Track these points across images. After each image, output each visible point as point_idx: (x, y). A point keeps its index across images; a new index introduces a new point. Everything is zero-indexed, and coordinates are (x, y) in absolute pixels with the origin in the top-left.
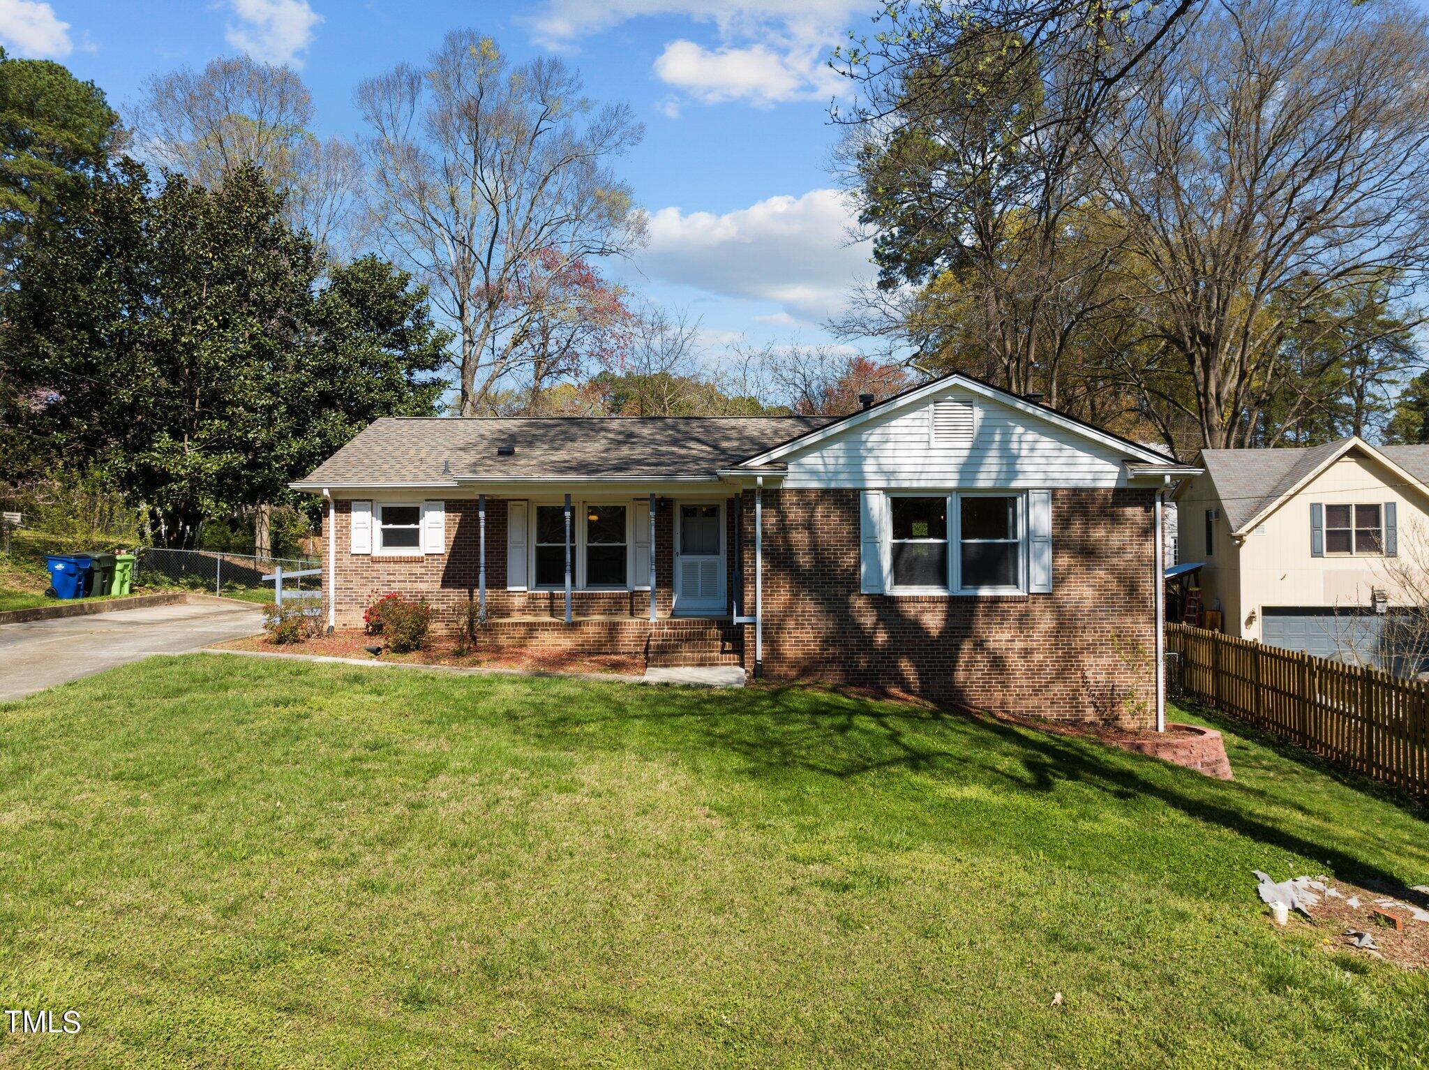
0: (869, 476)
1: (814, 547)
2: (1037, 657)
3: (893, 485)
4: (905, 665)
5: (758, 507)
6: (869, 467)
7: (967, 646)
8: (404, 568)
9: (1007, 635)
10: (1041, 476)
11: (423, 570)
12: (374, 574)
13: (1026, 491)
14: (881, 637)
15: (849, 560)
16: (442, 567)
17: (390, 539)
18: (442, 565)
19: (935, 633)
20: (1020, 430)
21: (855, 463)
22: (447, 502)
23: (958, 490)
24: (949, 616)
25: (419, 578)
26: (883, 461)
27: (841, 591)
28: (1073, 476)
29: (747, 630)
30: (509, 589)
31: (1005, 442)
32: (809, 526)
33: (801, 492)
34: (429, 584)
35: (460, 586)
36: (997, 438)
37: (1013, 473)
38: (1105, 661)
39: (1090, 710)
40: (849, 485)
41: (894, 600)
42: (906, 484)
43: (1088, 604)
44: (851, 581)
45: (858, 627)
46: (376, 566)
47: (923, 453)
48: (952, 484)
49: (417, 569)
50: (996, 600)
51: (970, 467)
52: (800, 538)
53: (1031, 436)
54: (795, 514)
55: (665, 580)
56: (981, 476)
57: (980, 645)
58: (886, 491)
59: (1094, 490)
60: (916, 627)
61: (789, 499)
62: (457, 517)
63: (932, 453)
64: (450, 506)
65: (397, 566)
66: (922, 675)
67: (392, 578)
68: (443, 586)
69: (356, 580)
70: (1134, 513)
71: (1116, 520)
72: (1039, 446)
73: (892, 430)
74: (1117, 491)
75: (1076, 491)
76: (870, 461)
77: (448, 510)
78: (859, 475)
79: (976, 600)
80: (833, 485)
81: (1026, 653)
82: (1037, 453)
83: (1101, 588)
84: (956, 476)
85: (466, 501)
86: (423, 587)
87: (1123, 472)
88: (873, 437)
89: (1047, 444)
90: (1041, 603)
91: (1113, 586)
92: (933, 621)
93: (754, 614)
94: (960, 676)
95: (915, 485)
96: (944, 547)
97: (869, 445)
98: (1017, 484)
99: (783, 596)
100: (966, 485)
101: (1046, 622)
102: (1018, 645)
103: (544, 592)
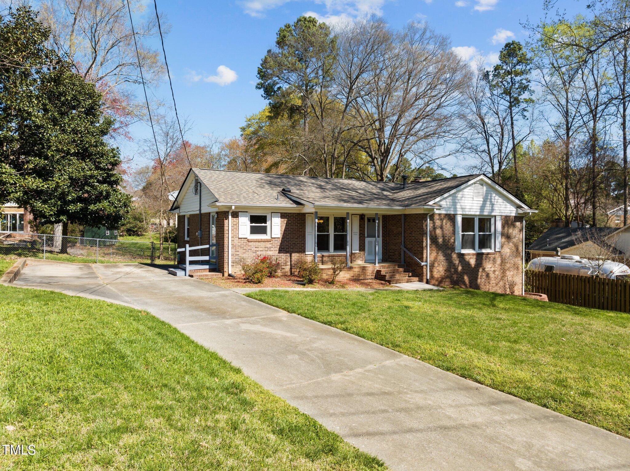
0: (458, 209)
1: (443, 236)
2: (497, 273)
3: (464, 213)
4: (466, 278)
5: (429, 220)
6: (458, 206)
7: (481, 270)
8: (262, 244)
9: (489, 266)
10: (499, 211)
11: (271, 246)
12: (249, 248)
13: (495, 216)
14: (460, 268)
15: (452, 240)
16: (279, 244)
17: (254, 230)
18: (278, 243)
19: (473, 266)
20: (494, 195)
21: (454, 204)
22: (281, 213)
23: (479, 215)
24: (477, 260)
25: (269, 249)
26: (462, 204)
27: (449, 252)
28: (506, 212)
29: (425, 267)
30: (307, 253)
31: (491, 199)
32: (441, 227)
33: (440, 214)
34: (273, 252)
35: (287, 252)
36: (489, 197)
37: (492, 210)
38: (512, 273)
39: (508, 290)
40: (452, 213)
41: (463, 255)
42: (467, 213)
43: (508, 254)
44: (453, 249)
45: (454, 265)
46: (250, 244)
47: (471, 202)
48: (478, 213)
49: (268, 245)
50: (488, 254)
51: (482, 208)
52: (438, 231)
53: (497, 197)
54: (438, 223)
55: (362, 248)
56: (485, 210)
57: (484, 269)
58: (463, 215)
59: (510, 216)
60: (468, 264)
61: (436, 217)
62: (285, 221)
63: (474, 202)
64: (283, 215)
65: (259, 244)
66: (470, 281)
67: (257, 249)
68: (279, 253)
69: (241, 251)
70: (518, 224)
71: (514, 226)
72: (499, 201)
73: (464, 193)
74: (515, 217)
75: (506, 217)
76: (458, 204)
77: (282, 217)
78: (455, 209)
79: (483, 254)
80: (449, 213)
81: (494, 271)
82: (498, 203)
83: (511, 249)
84: (479, 211)
85: (289, 213)
86: (270, 253)
87: (517, 211)
88: (459, 195)
89: (500, 200)
90: (498, 254)
91: (513, 248)
92: (473, 262)
93: (426, 262)
94: (479, 281)
95: (470, 213)
96: (474, 235)
97: (458, 198)
98: (493, 214)
99: (434, 254)
100: (482, 214)
101: (499, 261)
102: (493, 269)
103: (319, 254)
